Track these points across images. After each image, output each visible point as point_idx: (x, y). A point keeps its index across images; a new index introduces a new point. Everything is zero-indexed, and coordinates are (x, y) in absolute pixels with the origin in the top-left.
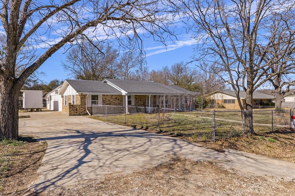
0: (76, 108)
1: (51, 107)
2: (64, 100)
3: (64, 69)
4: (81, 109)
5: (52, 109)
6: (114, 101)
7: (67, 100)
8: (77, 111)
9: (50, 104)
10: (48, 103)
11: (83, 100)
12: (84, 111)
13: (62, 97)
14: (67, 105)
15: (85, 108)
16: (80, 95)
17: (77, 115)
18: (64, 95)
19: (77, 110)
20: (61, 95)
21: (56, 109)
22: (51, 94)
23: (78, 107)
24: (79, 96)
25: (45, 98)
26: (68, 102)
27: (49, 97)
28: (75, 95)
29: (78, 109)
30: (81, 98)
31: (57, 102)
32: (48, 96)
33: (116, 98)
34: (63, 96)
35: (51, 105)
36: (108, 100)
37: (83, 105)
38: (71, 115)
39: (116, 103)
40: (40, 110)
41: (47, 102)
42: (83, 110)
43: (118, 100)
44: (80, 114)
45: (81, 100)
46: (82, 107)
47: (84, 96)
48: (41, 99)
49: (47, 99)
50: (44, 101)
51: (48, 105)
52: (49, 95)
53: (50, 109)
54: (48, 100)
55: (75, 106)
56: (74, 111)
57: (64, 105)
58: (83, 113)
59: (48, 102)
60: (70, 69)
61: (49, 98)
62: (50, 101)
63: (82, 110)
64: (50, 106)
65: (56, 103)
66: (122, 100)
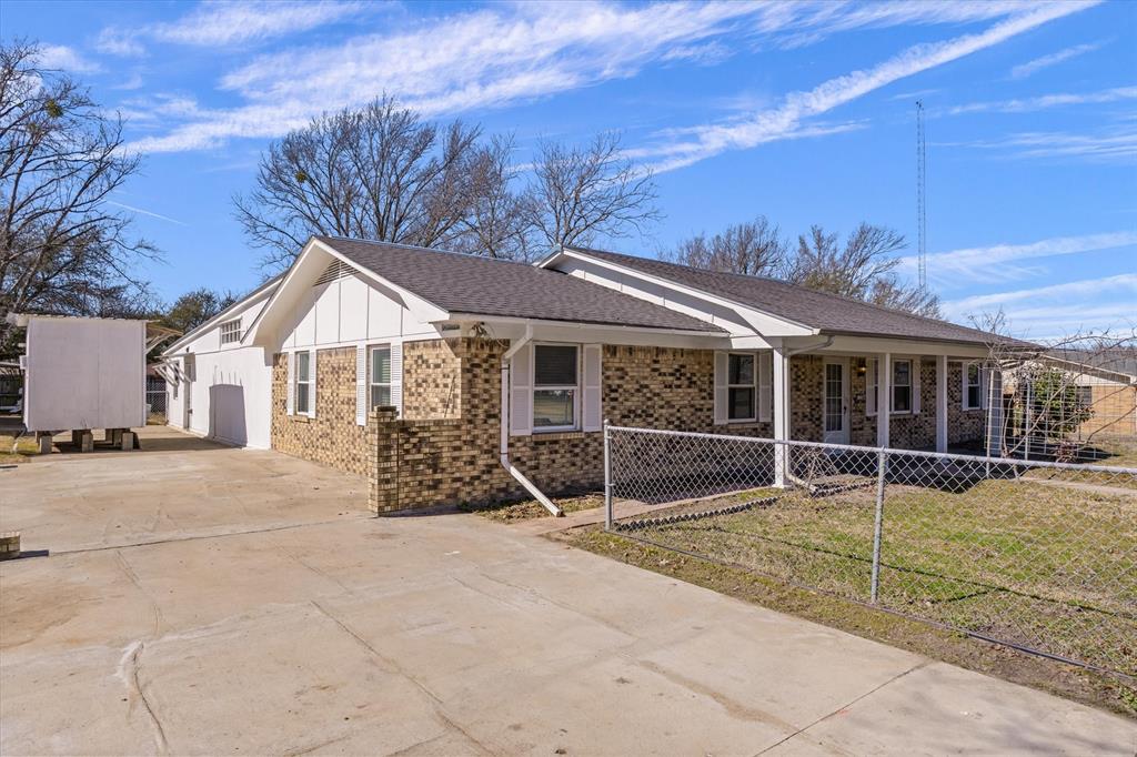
0: (432, 445)
1: (194, 419)
2: (291, 381)
3: (249, 236)
4: (467, 452)
5: (201, 428)
6: (667, 394)
7: (312, 382)
8: (435, 472)
9: (188, 401)
10: (176, 395)
11: (480, 385)
12: (489, 469)
13: (275, 359)
14: (311, 414)
15: (493, 451)
16: (453, 344)
17: (439, 509)
18: (289, 347)
19: (434, 463)
20: (261, 350)
21: (226, 434)
22: (193, 347)
23: (443, 440)
24: (446, 351)
25: (158, 368)
26: (327, 393)
27: (181, 360)
28: (396, 343)
29: (446, 454)
30: (470, 369)
31: (237, 391)
32: (175, 356)
33: (678, 373)
34: (277, 357)
35: (193, 407)
36: (632, 387)
37: (478, 422)
38: (391, 507)
39: (678, 403)
40: (127, 439)
41: (170, 388)
42: (482, 462)
43: (691, 383)
44: (462, 495)
45: (469, 385)
46: (472, 443)
47: (487, 351)
48: (140, 370)
49: (170, 374)
50: (155, 381)
51: (175, 408)
52: (183, 351)
53: (187, 426)
54: (177, 378)
55: (423, 428)
56: (414, 473)
57: (290, 411)
58: (479, 491)
59: (176, 387)
60: (275, 235)
61: (182, 367)
62: (188, 385)
63: (472, 462)
64: (190, 412)
65: (227, 400)
66: (711, 383)
